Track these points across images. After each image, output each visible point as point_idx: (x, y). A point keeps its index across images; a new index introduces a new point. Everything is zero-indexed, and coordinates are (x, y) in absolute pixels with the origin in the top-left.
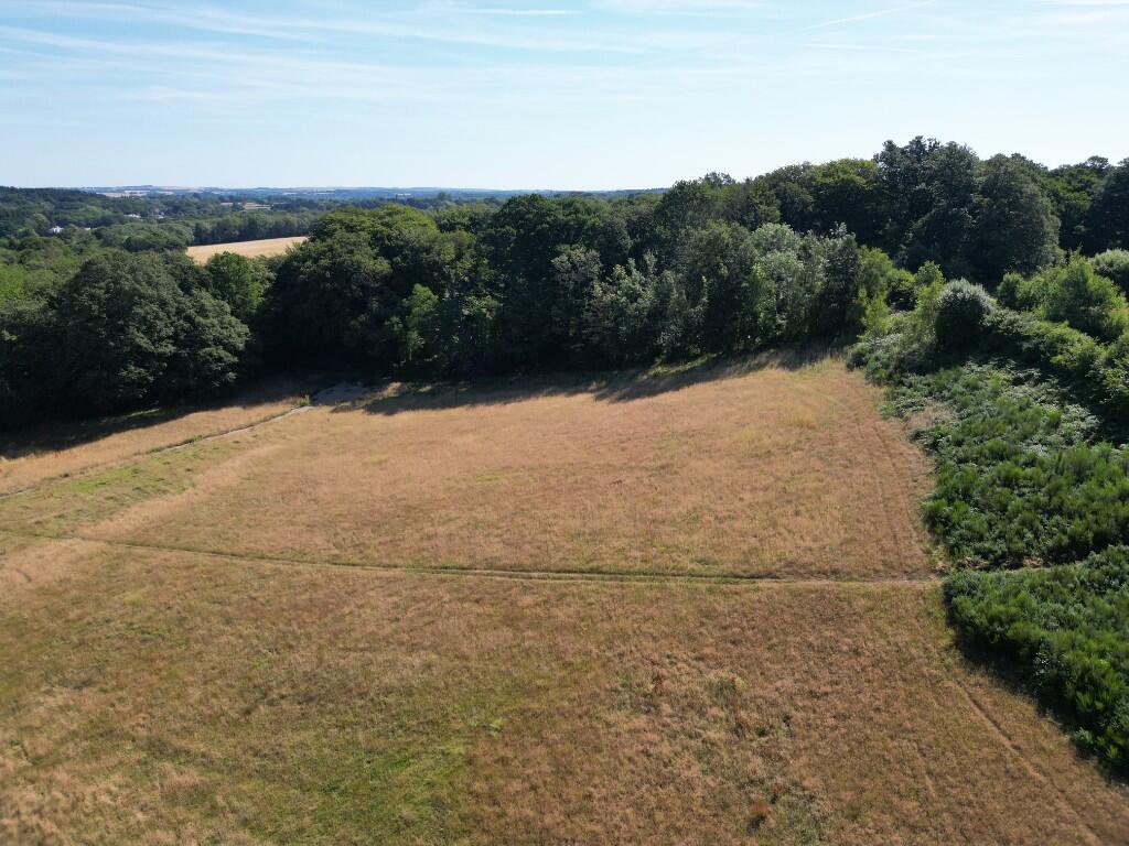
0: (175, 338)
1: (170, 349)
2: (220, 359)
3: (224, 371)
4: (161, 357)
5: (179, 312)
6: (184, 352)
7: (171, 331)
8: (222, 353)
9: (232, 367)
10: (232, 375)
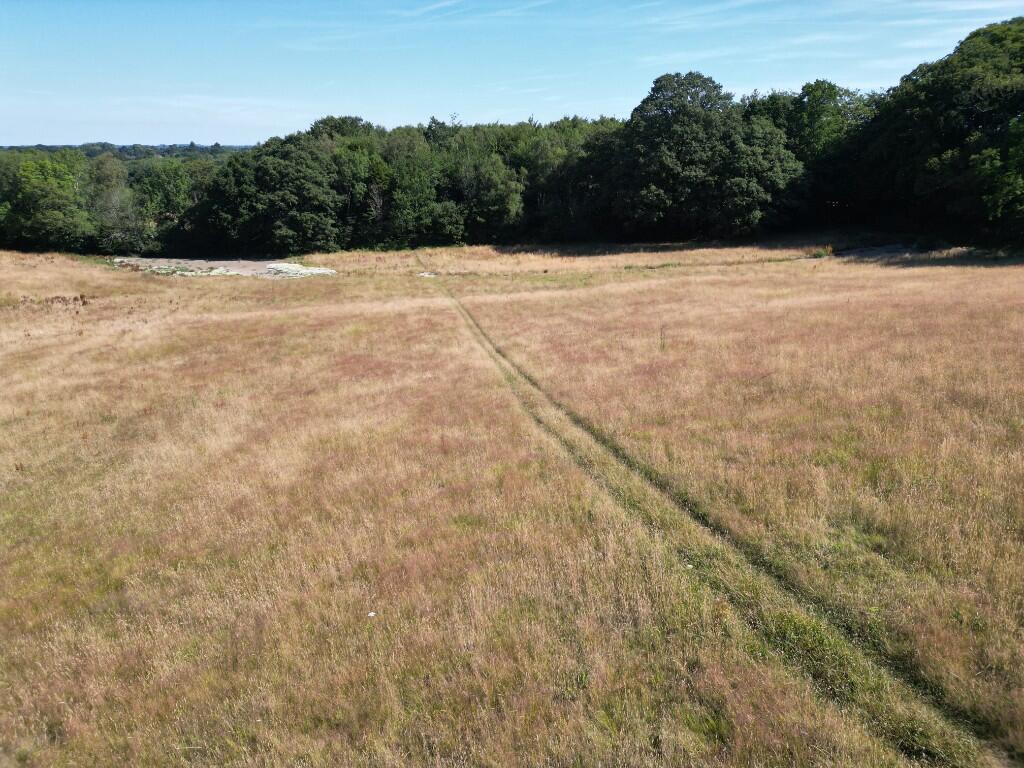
0: (707, 163)
1: (697, 173)
4: (687, 181)
5: (725, 137)
6: (713, 180)
7: (706, 155)
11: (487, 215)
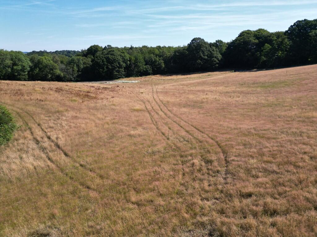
0: (207, 55)
1: (206, 57)
2: (215, 61)
3: (216, 64)
4: (205, 59)
5: (209, 50)
6: (209, 59)
7: (207, 54)
8: (216, 60)
9: (217, 63)
10: (217, 65)
11: (157, 68)
